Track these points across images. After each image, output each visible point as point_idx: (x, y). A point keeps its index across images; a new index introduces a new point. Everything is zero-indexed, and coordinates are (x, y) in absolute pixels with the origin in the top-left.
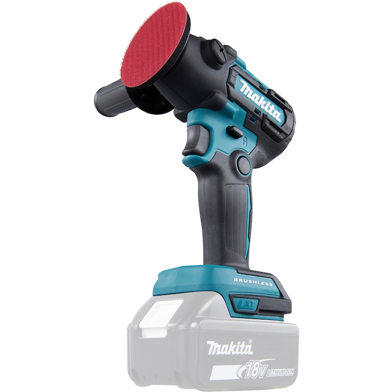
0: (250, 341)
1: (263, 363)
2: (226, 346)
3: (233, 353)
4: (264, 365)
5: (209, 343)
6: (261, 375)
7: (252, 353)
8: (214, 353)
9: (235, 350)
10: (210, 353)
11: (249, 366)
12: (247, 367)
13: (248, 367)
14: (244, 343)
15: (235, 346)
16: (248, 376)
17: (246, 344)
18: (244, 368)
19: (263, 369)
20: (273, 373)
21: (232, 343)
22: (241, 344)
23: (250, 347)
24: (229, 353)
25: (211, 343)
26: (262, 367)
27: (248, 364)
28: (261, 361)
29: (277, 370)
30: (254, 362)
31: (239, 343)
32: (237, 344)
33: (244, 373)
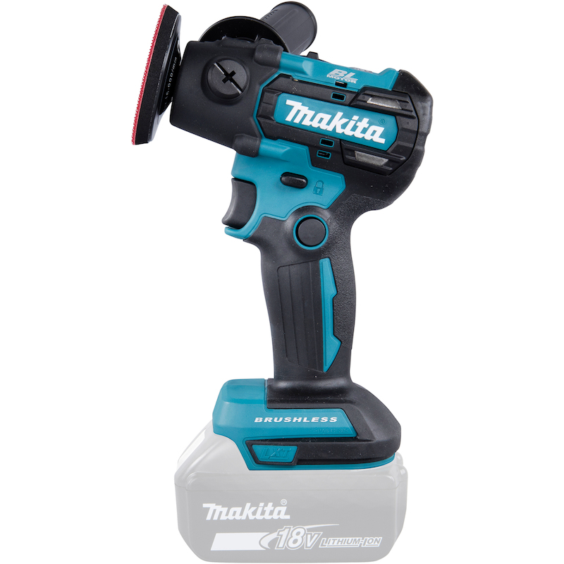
0: (284, 501)
1: (309, 530)
2: (239, 510)
3: (251, 517)
4: (313, 533)
5: (205, 505)
6: (309, 545)
7: (288, 517)
8: (216, 518)
9: (254, 513)
10: (209, 518)
11: (284, 533)
12: (278, 535)
13: (282, 536)
14: (270, 504)
15: (253, 509)
16: (281, 545)
17: (275, 506)
18: (274, 535)
19: (312, 538)
20: (333, 543)
21: (248, 505)
22: (266, 505)
23: (284, 509)
24: (244, 517)
25: (212, 506)
26: (309, 536)
27: (280, 531)
28: (306, 527)
29: (341, 539)
30: (292, 529)
31: (262, 504)
32: (258, 506)
33: (273, 543)
